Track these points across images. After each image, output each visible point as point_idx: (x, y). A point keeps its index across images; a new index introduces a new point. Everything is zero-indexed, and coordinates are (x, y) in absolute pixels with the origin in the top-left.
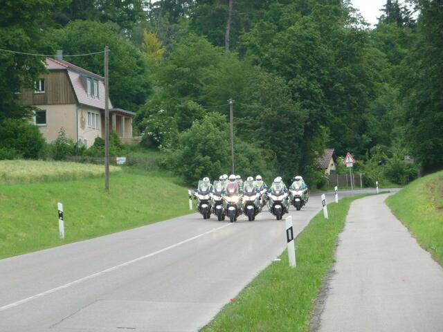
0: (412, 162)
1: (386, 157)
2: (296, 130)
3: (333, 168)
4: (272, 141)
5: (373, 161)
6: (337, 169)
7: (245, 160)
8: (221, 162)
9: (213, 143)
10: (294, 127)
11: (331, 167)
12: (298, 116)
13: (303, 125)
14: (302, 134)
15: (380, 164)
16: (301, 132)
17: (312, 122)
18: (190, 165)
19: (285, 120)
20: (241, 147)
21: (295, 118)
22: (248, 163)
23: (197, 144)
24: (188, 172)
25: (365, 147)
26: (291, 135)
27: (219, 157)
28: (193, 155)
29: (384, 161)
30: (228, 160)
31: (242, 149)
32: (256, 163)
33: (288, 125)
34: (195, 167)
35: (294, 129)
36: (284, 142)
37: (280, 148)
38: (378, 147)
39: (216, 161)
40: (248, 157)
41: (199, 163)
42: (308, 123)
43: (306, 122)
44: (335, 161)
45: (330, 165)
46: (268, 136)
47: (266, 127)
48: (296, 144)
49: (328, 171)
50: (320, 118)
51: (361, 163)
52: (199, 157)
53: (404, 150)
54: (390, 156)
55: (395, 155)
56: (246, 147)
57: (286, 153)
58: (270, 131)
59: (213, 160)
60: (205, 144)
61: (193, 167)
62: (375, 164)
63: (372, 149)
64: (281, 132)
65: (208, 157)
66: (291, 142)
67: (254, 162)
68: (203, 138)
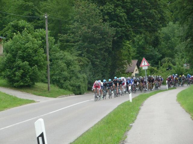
0: (188, 68)
1: (171, 65)
2: (106, 43)
3: (137, 72)
4: (88, 52)
5: (163, 67)
6: (140, 73)
7: (63, 65)
8: (39, 66)
9: (31, 51)
10: (104, 41)
11: (136, 72)
12: (107, 33)
13: (111, 39)
14: (111, 46)
15: (167, 70)
16: (110, 45)
17: (118, 38)
18: (12, 69)
19: (97, 36)
20: (61, 56)
21: (105, 34)
22: (66, 68)
23: (17, 51)
24: (9, 75)
25: (158, 60)
26: (102, 47)
27: (37, 62)
28: (14, 61)
29: (170, 67)
30: (44, 64)
31: (62, 57)
32: (72, 68)
33: (100, 39)
34: (16, 71)
35: (104, 42)
36: (97, 52)
37: (94, 57)
38: (166, 59)
39: (34, 65)
40: (66, 63)
41: (19, 68)
42: (115, 38)
43: (114, 37)
44: (138, 68)
45: (135, 71)
46: (85, 47)
47: (84, 41)
48: (106, 54)
49: (134, 74)
50: (124, 34)
51: (155, 69)
52: (19, 62)
53: (183, 60)
54: (174, 64)
55: (177, 63)
56: (65, 55)
57: (99, 60)
58: (86, 44)
59: (31, 65)
60: (24, 51)
61: (15, 71)
62: (165, 69)
63: (163, 60)
64: (94, 45)
65: (26, 63)
66: (102, 52)
67: (70, 67)
68: (23, 46)
